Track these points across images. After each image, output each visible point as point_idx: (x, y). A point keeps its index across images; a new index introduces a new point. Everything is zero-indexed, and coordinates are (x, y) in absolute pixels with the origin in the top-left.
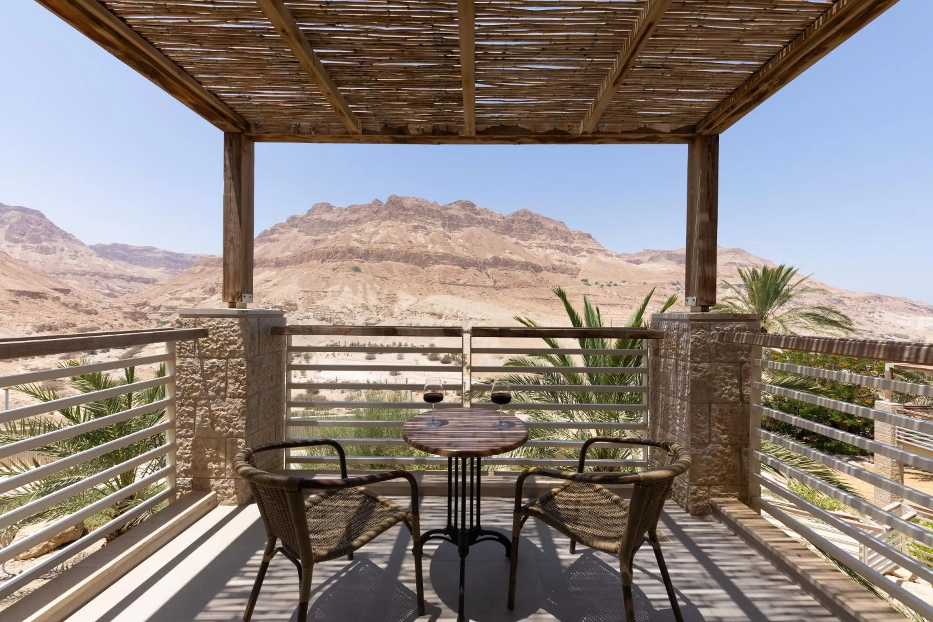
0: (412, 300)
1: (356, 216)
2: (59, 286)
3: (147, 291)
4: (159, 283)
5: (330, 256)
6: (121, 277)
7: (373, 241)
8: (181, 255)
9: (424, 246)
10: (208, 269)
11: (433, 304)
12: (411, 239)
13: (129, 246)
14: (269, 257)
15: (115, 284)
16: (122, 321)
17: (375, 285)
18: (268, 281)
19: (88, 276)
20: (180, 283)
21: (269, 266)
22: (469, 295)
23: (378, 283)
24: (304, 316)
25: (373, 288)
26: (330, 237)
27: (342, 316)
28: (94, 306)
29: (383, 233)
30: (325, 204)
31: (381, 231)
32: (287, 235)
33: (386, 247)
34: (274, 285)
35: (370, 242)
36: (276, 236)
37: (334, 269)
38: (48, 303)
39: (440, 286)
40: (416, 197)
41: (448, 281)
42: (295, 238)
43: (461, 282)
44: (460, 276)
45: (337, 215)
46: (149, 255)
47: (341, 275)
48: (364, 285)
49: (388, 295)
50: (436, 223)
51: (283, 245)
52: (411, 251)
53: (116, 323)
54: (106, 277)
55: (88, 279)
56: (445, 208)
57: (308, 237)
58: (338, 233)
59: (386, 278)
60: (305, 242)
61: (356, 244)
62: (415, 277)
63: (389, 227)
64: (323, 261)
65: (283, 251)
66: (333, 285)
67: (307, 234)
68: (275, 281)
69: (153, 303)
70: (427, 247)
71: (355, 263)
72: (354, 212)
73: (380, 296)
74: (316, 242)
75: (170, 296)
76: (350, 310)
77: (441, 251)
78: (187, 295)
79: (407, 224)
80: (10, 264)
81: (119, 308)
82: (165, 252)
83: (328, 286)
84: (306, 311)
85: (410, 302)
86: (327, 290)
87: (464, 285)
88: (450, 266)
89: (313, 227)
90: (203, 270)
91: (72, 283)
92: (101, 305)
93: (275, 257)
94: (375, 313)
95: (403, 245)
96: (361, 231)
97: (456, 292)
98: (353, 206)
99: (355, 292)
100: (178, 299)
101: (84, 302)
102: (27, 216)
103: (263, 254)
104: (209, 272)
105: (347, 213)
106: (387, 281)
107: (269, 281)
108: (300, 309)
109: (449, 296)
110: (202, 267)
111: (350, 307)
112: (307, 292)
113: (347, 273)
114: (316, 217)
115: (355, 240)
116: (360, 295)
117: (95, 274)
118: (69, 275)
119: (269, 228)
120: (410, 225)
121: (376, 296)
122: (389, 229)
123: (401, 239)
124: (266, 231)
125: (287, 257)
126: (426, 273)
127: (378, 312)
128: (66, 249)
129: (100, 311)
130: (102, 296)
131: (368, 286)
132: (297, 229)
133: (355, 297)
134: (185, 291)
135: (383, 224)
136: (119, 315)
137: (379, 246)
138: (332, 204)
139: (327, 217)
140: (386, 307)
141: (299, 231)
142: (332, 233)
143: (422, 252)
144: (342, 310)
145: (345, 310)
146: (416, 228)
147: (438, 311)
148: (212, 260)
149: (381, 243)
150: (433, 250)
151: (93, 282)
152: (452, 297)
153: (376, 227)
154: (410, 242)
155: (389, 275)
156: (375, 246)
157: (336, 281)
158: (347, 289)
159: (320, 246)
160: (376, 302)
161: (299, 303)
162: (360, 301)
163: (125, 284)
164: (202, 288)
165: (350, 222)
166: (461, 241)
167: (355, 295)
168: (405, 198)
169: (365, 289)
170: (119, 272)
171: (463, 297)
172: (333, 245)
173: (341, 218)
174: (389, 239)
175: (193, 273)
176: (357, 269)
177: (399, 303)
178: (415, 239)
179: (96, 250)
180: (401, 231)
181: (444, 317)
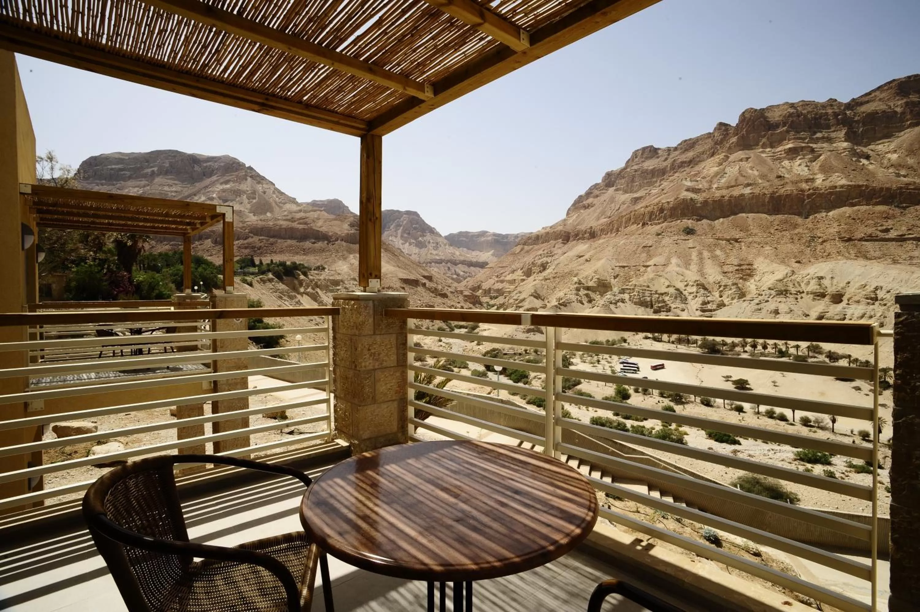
0: (781, 271)
1: (690, 154)
2: (427, 274)
3: (480, 274)
4: (488, 266)
5: (653, 217)
6: (463, 262)
7: (715, 186)
8: (507, 236)
9: (807, 181)
10: (526, 247)
11: (821, 278)
12: (782, 172)
13: (469, 233)
14: (583, 227)
15: (460, 269)
16: (462, 304)
17: (718, 252)
18: (580, 257)
19: (443, 264)
20: (504, 265)
21: (583, 238)
22: (911, 258)
23: (722, 249)
24: (617, 298)
25: (714, 257)
26: (654, 192)
27: (667, 298)
28: (446, 291)
29: (732, 171)
30: (647, 147)
31: (728, 170)
32: (602, 198)
33: (736, 192)
34: (587, 261)
35: (710, 188)
36: (590, 200)
37: (658, 235)
38: (420, 289)
39: (840, 245)
40: (791, 101)
41: (859, 235)
42: (612, 200)
43: (893, 234)
44: (890, 222)
45: (663, 159)
46: (483, 239)
47: (666, 241)
48: (700, 253)
49: (740, 265)
50: (833, 135)
51: (598, 211)
52: (782, 191)
53: (459, 305)
54: (455, 263)
55: (444, 267)
56: (855, 104)
57: (627, 195)
58: (665, 184)
59: (736, 240)
60: (624, 203)
61: (690, 195)
62: (787, 234)
63: (741, 160)
64: (644, 225)
65: (598, 219)
66: (655, 256)
67: (626, 192)
68: (587, 257)
69: (485, 286)
70: (813, 180)
71: (689, 223)
72: (686, 150)
73: (726, 268)
74: (636, 200)
75: (496, 279)
76: (677, 290)
77: (844, 182)
78: (509, 278)
79: (773, 150)
80: (401, 258)
81: (461, 292)
82: (495, 235)
83: (650, 257)
84: (620, 293)
85: (780, 276)
86: (648, 264)
87: (901, 239)
88: (864, 208)
89: (633, 181)
90: (522, 250)
91: (434, 271)
92: (450, 290)
93: (589, 226)
94: (717, 294)
95: (766, 184)
96: (695, 175)
97: (878, 254)
98: (686, 141)
99: (687, 264)
100: (502, 282)
101: (440, 287)
102: (411, 217)
103: (578, 225)
104: (528, 252)
105: (677, 153)
106: (737, 245)
107: (582, 256)
108: (616, 290)
109: (861, 262)
110: (521, 246)
111: (681, 286)
112: (624, 267)
113: (676, 238)
114: (636, 167)
115: (688, 190)
116: (694, 267)
117: (448, 262)
118: (433, 264)
119: (583, 193)
120: (780, 149)
121: (719, 269)
122: (743, 163)
123: (763, 176)
124: (580, 197)
125: (602, 225)
126: (810, 226)
127: (721, 291)
128: (431, 241)
129: (449, 294)
130: (451, 281)
131: (706, 254)
132: (614, 188)
133: (687, 272)
134: (507, 273)
135: (732, 157)
136: (461, 298)
137: (724, 192)
138: (656, 146)
139: (650, 164)
140: (734, 284)
141: (617, 190)
142: (658, 184)
143: (803, 191)
144: (666, 290)
145: (672, 290)
146: (793, 153)
147: (831, 289)
148: (529, 238)
149: (728, 188)
150: (828, 184)
151: (447, 268)
152: (868, 263)
153: (720, 164)
154: (779, 177)
155: (742, 234)
156: (718, 194)
157: (660, 250)
158: (674, 260)
159: (639, 206)
160: (719, 277)
161: (613, 281)
162: (692, 275)
163: (466, 269)
164: (522, 269)
165: (683, 164)
166: (894, 157)
167: (687, 269)
168: (770, 108)
169: (701, 259)
170: (462, 258)
171: (895, 262)
172: (656, 201)
173: (670, 161)
174: (741, 179)
175: (514, 254)
176: (690, 232)
177: (757, 278)
178: (790, 171)
179: (448, 240)
180: (762, 162)
181: (845, 299)
